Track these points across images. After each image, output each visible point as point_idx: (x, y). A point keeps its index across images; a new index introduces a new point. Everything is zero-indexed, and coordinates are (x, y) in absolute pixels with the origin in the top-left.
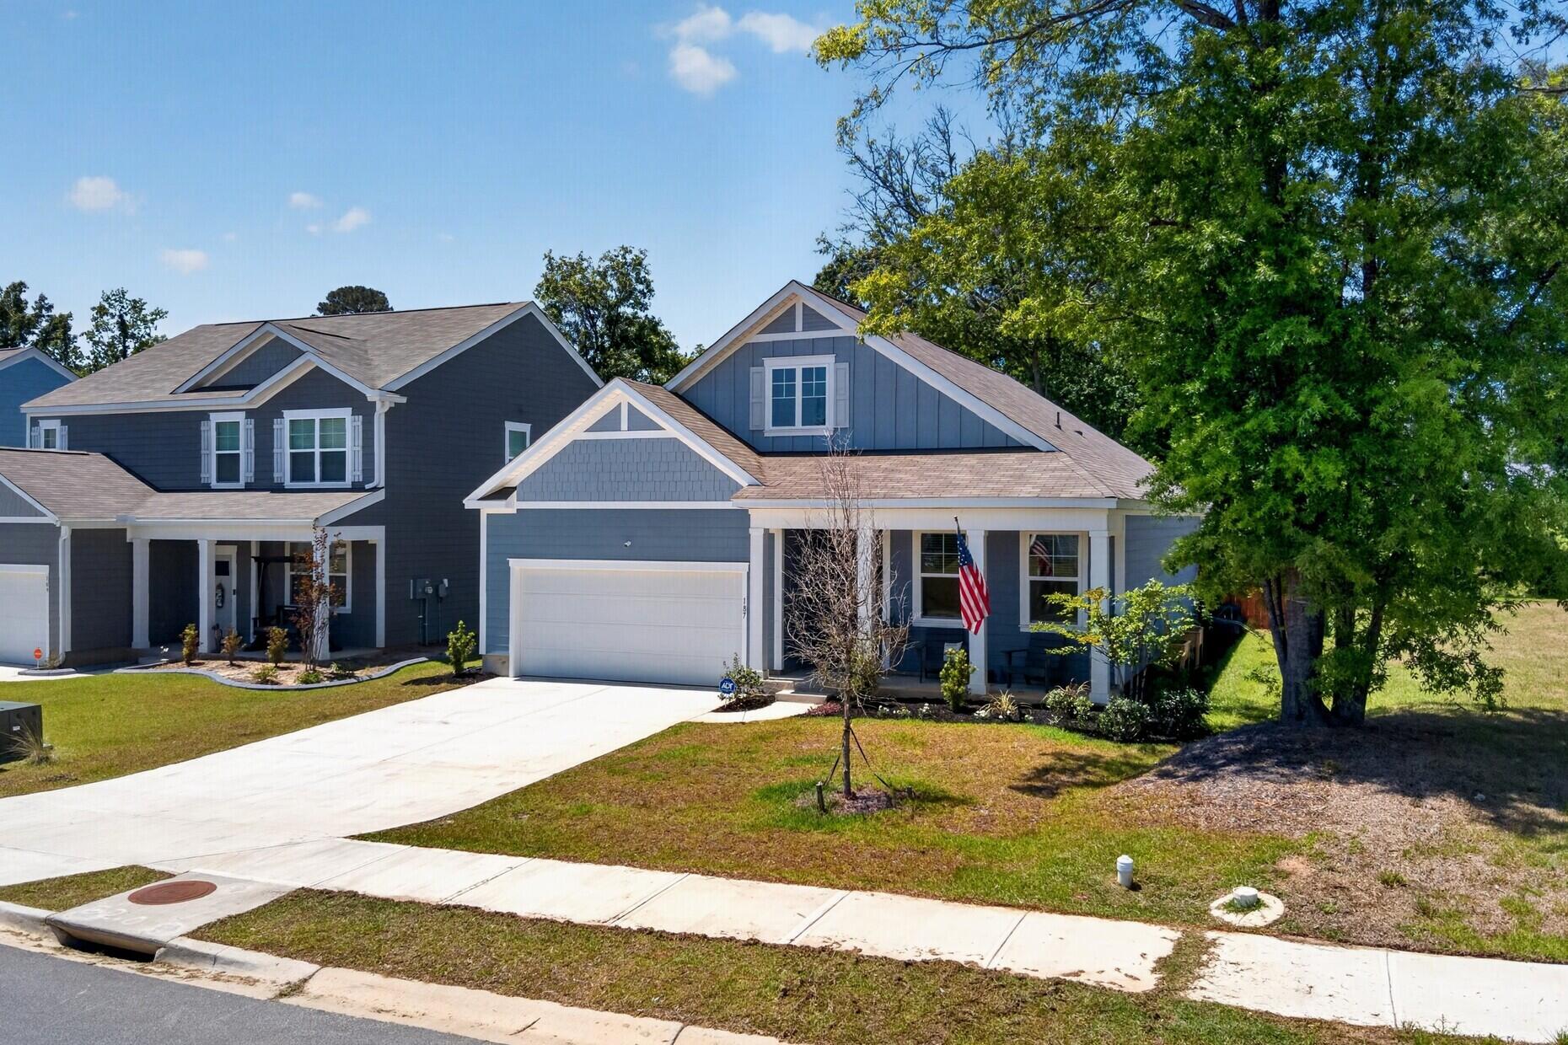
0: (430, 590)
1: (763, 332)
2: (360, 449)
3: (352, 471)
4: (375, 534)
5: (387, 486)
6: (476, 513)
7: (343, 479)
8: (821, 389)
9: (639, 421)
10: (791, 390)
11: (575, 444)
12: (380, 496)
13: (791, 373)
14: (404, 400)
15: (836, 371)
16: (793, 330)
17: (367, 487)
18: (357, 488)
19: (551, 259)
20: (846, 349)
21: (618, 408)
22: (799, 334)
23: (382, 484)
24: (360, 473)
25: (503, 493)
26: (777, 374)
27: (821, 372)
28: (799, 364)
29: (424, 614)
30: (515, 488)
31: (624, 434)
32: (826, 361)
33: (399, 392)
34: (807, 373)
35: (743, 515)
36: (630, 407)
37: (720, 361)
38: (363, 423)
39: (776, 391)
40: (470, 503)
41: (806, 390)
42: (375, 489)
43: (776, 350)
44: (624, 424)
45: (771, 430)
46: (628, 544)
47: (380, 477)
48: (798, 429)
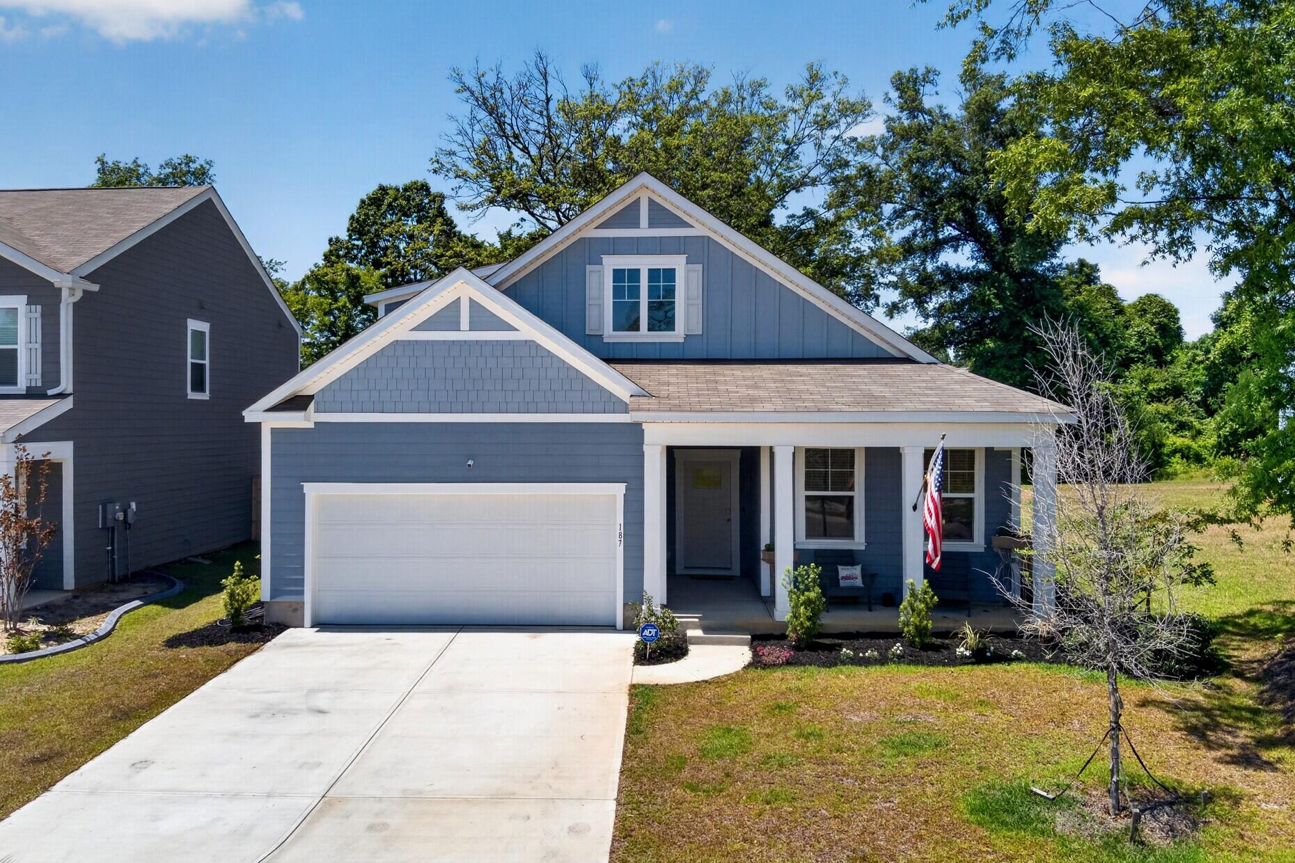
0: (120, 516)
1: (602, 226)
2: (38, 346)
3: (27, 371)
4: (63, 452)
5: (75, 393)
6: (257, 427)
7: (15, 383)
8: (670, 292)
9: (482, 318)
10: (635, 292)
11: (396, 344)
12: (68, 404)
13: (634, 274)
14: (95, 288)
15: (688, 272)
16: (636, 225)
17: (50, 392)
18: (33, 394)
19: (103, 163)
20: (698, 250)
21: (457, 302)
22: (644, 231)
23: (70, 390)
24: (39, 376)
25: (297, 403)
26: (618, 274)
27: (670, 274)
28: (644, 263)
29: (112, 546)
30: (312, 397)
31: (465, 334)
32: (677, 262)
33: (90, 278)
34: (654, 274)
35: (636, 430)
36: (473, 303)
37: (550, 255)
38: (43, 315)
39: (617, 292)
40: (251, 415)
41: (652, 291)
42: (61, 396)
43: (616, 246)
44: (465, 321)
45: (610, 334)
46: (470, 462)
47: (66, 382)
48: (644, 335)
